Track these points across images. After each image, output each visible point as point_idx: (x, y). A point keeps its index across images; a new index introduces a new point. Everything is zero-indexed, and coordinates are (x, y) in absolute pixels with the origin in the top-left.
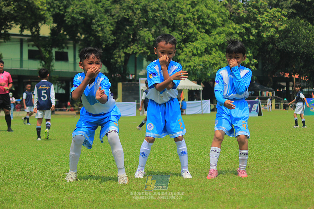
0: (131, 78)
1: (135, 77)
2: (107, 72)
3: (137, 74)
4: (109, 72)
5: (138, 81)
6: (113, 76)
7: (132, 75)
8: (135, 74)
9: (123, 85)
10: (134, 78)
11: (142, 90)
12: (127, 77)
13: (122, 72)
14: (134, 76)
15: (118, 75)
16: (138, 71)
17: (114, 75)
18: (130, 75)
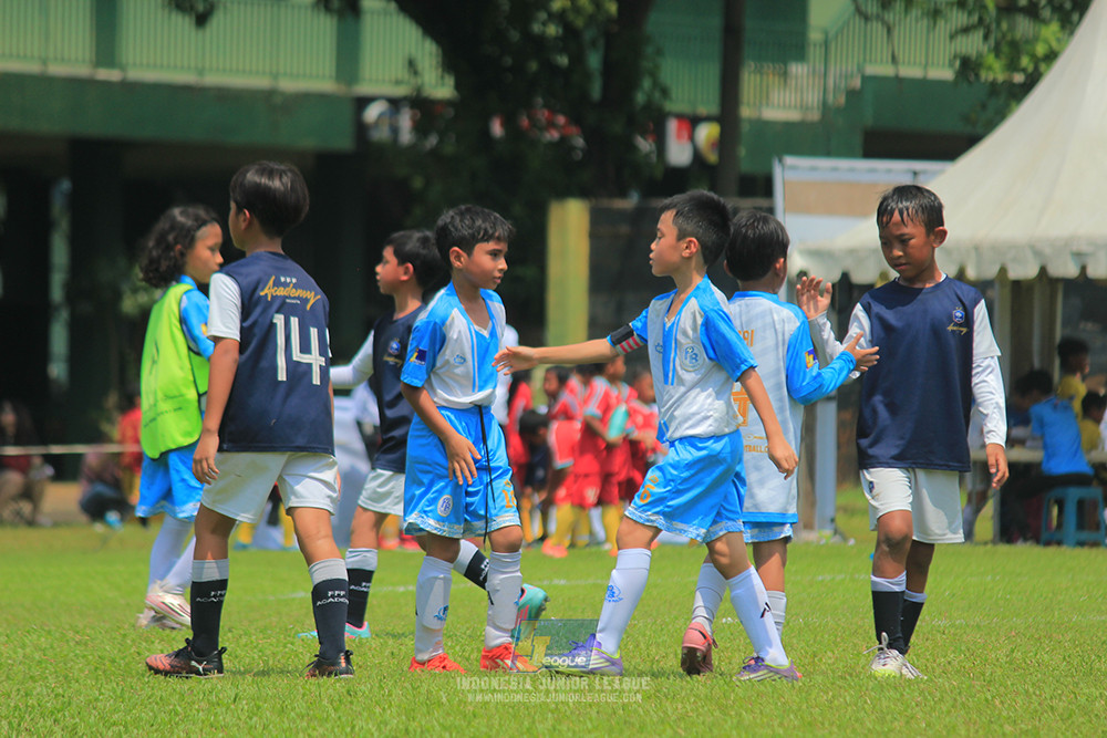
0: (679, 153)
1: (726, 142)
2: (441, 88)
3: (746, 112)
4: (458, 86)
5: (761, 186)
6: (497, 129)
7: (693, 121)
8: (727, 115)
9: (598, 220)
10: (712, 158)
11: (803, 273)
12: (645, 145)
13: (596, 91)
14: (707, 133)
15: (551, 125)
16: (750, 81)
17: (509, 123)
18: (672, 126)
